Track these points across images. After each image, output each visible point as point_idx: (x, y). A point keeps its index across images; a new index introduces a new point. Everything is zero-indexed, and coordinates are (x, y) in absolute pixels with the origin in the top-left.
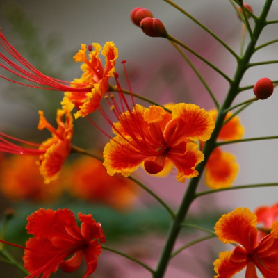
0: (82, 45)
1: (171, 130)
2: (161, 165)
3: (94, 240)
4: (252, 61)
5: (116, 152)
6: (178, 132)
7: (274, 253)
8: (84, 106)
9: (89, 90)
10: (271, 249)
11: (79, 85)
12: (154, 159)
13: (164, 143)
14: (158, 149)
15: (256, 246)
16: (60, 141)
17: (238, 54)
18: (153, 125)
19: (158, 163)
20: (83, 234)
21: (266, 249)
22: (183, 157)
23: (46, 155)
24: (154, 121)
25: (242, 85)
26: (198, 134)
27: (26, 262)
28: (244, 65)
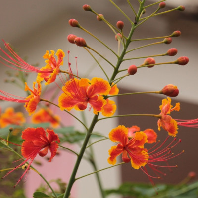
0: (47, 51)
1: (90, 90)
2: (85, 106)
3: (54, 141)
4: (124, 58)
5: (64, 100)
6: (94, 91)
7: (135, 146)
8: (50, 79)
9: (52, 72)
10: (134, 145)
11: (44, 70)
12: (82, 103)
13: (87, 95)
14: (84, 99)
15: (127, 143)
16: (35, 96)
17: (118, 55)
18: (82, 87)
19: (84, 105)
20: (48, 139)
21: (132, 144)
22: (96, 103)
23: (29, 103)
24: (83, 86)
25: (119, 70)
26: (103, 92)
27: (22, 152)
28: (121, 61)
